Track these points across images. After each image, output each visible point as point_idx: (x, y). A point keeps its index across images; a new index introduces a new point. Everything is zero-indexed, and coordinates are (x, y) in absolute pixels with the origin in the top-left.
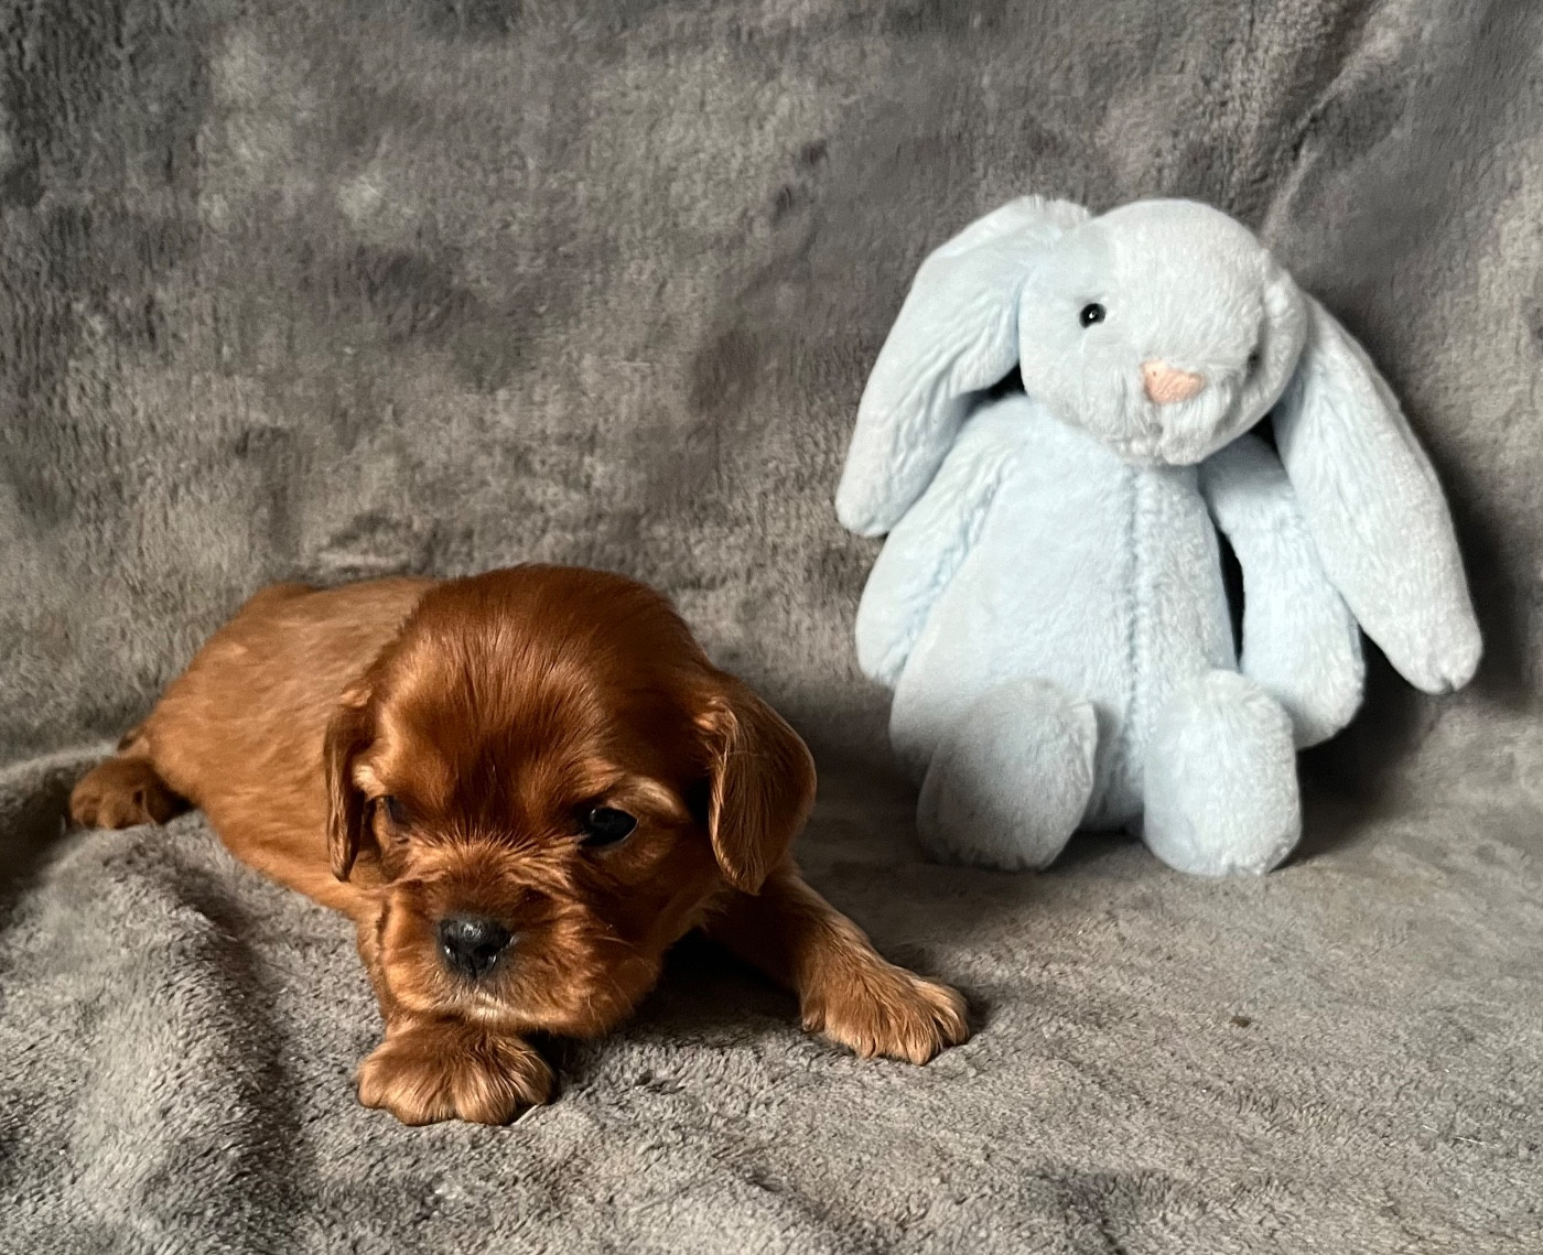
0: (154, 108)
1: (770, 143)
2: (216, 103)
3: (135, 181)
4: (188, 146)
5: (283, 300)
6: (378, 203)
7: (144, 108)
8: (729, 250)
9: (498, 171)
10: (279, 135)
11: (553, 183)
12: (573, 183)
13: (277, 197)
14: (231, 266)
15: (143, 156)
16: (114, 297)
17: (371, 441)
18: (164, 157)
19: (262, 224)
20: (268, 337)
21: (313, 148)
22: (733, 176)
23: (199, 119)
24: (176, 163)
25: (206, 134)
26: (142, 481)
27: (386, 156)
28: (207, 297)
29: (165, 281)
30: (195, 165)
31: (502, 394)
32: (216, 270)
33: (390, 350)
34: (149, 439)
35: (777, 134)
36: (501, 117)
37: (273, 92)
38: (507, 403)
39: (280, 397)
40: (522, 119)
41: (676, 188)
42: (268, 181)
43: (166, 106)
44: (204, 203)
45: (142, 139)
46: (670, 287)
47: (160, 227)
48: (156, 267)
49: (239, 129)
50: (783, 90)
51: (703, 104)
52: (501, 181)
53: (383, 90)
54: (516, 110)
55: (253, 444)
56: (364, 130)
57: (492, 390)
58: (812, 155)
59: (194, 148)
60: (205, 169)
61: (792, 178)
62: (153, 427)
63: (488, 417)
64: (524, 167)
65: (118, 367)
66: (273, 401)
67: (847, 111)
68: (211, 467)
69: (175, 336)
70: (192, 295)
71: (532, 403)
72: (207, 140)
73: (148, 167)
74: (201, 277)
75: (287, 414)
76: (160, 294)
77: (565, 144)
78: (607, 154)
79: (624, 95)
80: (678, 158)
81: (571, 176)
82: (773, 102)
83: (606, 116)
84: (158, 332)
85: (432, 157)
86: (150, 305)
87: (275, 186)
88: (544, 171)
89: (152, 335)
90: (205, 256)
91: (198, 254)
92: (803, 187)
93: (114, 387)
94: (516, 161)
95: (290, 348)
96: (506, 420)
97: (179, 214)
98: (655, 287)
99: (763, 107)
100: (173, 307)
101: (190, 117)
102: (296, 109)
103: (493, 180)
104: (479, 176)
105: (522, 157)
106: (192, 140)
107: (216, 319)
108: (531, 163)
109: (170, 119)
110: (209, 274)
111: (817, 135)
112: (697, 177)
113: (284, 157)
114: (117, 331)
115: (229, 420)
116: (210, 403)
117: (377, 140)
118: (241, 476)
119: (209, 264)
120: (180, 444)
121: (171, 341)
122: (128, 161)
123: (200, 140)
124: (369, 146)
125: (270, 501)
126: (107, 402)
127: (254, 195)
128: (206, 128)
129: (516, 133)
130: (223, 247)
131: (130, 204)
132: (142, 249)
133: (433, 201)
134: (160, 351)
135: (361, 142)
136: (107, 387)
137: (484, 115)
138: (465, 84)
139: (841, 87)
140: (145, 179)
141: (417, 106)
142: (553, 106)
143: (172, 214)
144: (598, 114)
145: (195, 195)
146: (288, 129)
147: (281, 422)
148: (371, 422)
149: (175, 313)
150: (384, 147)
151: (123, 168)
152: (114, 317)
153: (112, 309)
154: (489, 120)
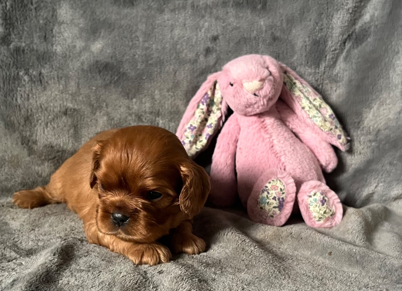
0: (41, 22)
1: (203, 35)
2: (58, 21)
3: (36, 40)
4: (50, 32)
5: (76, 74)
6: (101, 49)
7: (38, 22)
8: (193, 63)
9: (132, 41)
10: (76, 31)
11: (146, 45)
12: (152, 45)
13: (75, 47)
14: (62, 64)
15: (38, 34)
16: (31, 71)
17: (100, 113)
18: (44, 35)
19: (71, 54)
20: (73, 83)
21: (84, 34)
22: (194, 44)
23: (54, 25)
24: (47, 37)
25: (56, 29)
26: (38, 121)
27: (103, 37)
28: (56, 72)
29: (44, 67)
30: (53, 37)
31: (134, 100)
32: (58, 65)
33: (105, 88)
34: (40, 110)
35: (205, 33)
36: (133, 27)
37: (73, 19)
38: (136, 103)
39: (76, 100)
40: (138, 28)
41: (178, 47)
42: (72, 42)
43: (45, 21)
44: (55, 47)
45: (38, 30)
46: (177, 73)
47: (43, 53)
48: (42, 64)
49: (64, 28)
50: (206, 21)
51: (185, 25)
52: (133, 44)
53: (102, 19)
54: (136, 25)
55: (68, 112)
56: (97, 30)
57: (132, 99)
58: (215, 39)
59: (52, 33)
60: (55, 38)
61: (209, 44)
62: (41, 107)
63: (131, 106)
64: (138, 41)
65: (32, 90)
66: (74, 101)
67: (223, 27)
68: (57, 118)
69: (47, 82)
70: (51, 72)
71: (142, 103)
72: (56, 31)
73: (39, 37)
74: (54, 67)
75: (77, 105)
76: (43, 71)
77: (149, 35)
78: (161, 37)
79: (165, 22)
80: (179, 39)
81: (151, 43)
82: (203, 24)
83: (160, 27)
84: (42, 81)
85: (115, 37)
86: (40, 74)
87: (74, 44)
88: (144, 41)
89: (41, 82)
90: (55, 62)
91: (53, 61)
92: (213, 47)
93: (30, 95)
94: (137, 39)
95: (78, 87)
96: (135, 107)
97: (48, 50)
98: (173, 73)
99: (201, 26)
100: (46, 74)
101: (51, 24)
102: (79, 24)
103: (131, 44)
104: (127, 43)
105: (138, 38)
106: (52, 30)
107: (58, 78)
108: (141, 39)
109: (46, 24)
110: (56, 66)
111: (216, 34)
112: (184, 43)
113: (76, 36)
114: (31, 80)
115: (62, 106)
116: (56, 101)
117: (100, 32)
118: (65, 121)
119: (56, 64)
120: (49, 112)
121: (46, 84)
122: (34, 35)
123: (54, 30)
124: (98, 34)
125: (73, 128)
126: (28, 100)
127: (69, 46)
128: (56, 28)
129: (136, 31)
130: (60, 59)
131: (35, 47)
132: (38, 59)
133: (115, 49)
134: (43, 86)
135: (96, 33)
136: (28, 95)
137: (128, 27)
138: (123, 18)
139: (222, 21)
140: (39, 40)
141: (111, 24)
142: (146, 25)
143: (46, 50)
144: (158, 27)
145: (52, 45)
146: (77, 28)
147: (76, 107)
148: (100, 107)
149: (47, 76)
150: (102, 34)
151: (33, 37)
152: (31, 76)
153: (30, 74)
154: (129, 28)
